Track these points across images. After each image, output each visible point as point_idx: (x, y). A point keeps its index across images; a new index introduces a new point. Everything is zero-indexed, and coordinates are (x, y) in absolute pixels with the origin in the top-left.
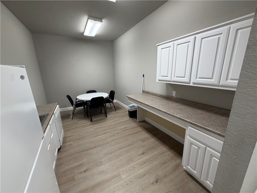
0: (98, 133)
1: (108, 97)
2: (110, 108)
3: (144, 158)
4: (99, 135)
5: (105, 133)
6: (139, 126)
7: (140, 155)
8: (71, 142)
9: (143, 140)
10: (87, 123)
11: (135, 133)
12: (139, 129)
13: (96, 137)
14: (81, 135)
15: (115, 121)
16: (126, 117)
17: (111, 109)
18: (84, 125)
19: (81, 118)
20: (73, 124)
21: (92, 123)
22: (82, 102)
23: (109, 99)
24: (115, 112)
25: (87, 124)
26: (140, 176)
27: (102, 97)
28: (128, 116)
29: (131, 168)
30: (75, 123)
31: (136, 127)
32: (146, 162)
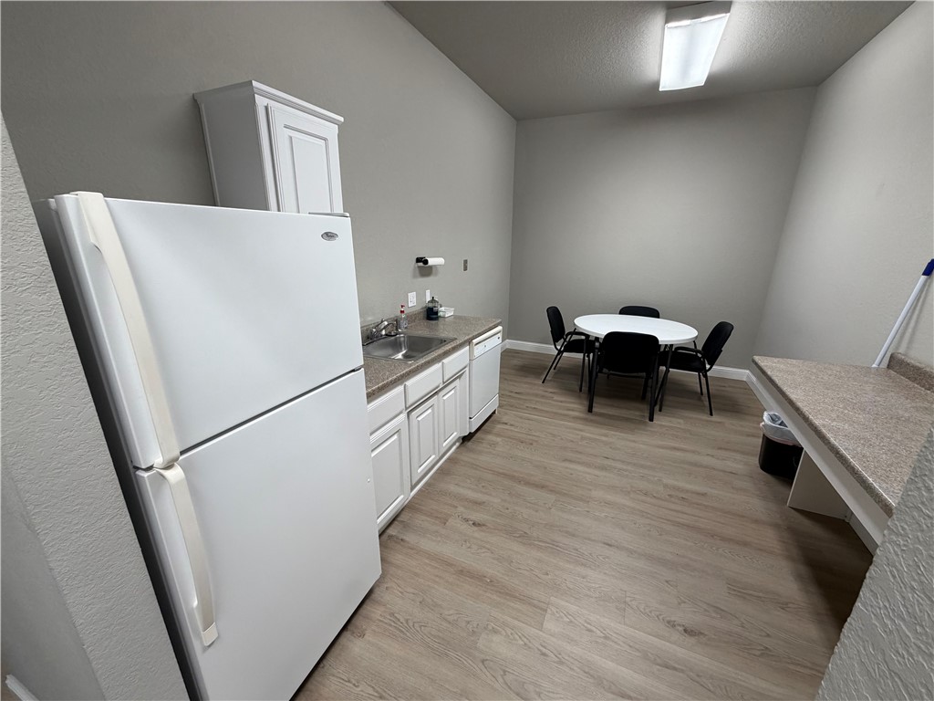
0: (580, 453)
1: (700, 347)
2: (696, 393)
3: (679, 649)
4: (579, 463)
5: (603, 468)
6: (776, 526)
7: (674, 626)
8: (499, 439)
9: (741, 590)
10: (573, 410)
11: (723, 539)
12: (770, 538)
13: (565, 460)
14: (535, 434)
15: (675, 449)
16: (738, 456)
17: (700, 399)
18: (560, 411)
19: (568, 391)
20: (537, 395)
21: (590, 416)
22: (583, 337)
23: (699, 355)
24: (706, 417)
25: (571, 413)
26: (605, 682)
27: (654, 339)
28: (757, 459)
29: (594, 629)
30: (543, 397)
31: (756, 521)
32: (675, 669)
